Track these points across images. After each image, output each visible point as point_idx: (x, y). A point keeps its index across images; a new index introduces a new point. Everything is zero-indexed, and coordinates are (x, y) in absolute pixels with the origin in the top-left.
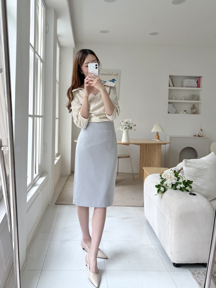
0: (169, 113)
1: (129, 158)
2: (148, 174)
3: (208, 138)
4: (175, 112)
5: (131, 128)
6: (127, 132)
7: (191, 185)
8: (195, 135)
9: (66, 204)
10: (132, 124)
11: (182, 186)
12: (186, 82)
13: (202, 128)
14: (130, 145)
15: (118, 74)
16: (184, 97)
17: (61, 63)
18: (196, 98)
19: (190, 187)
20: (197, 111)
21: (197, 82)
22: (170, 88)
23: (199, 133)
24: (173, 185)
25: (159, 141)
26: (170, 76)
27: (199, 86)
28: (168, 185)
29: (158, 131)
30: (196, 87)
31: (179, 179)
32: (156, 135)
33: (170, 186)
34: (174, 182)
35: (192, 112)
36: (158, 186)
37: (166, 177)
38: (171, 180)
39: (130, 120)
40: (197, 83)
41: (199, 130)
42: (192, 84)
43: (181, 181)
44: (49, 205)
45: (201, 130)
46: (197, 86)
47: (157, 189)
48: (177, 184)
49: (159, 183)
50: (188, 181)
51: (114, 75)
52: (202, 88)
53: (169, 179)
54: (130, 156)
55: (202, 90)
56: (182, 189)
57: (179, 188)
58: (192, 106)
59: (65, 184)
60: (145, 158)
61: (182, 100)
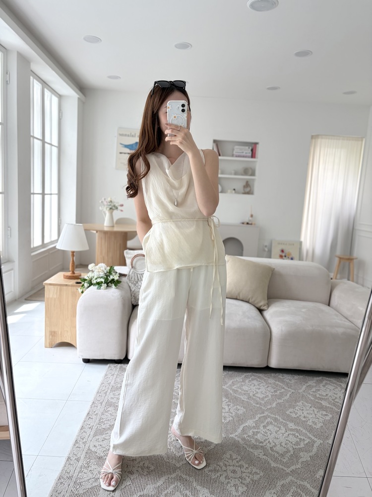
3: (258, 227)
8: (243, 222)
12: (237, 149)
13: (253, 213)
16: (233, 170)
20: (250, 190)
21: (251, 150)
23: (248, 220)
26: (215, 141)
41: (249, 215)
42: (245, 152)
45: (252, 216)
46: (252, 155)
52: (258, 158)
55: (258, 161)
61: (231, 174)
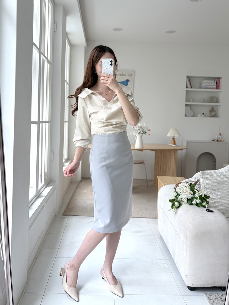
0: (186, 116)
1: (143, 164)
2: (163, 184)
3: (227, 143)
4: (192, 115)
5: (146, 132)
6: (141, 137)
7: (208, 200)
8: (213, 139)
9: (74, 214)
10: (146, 128)
11: (198, 201)
12: (205, 83)
13: (221, 133)
14: (143, 151)
15: (132, 74)
16: (202, 99)
17: (71, 62)
18: (215, 101)
19: (207, 203)
20: (216, 114)
21: (216, 83)
22: (188, 89)
23: (217, 138)
24: (188, 200)
25: (175, 146)
26: (188, 77)
27: (218, 87)
28: (183, 200)
29: (174, 136)
30: (214, 89)
31: (195, 194)
32: (172, 140)
33: (186, 201)
34: (190, 196)
35: (210, 115)
36: (172, 201)
37: (181, 191)
38: (186, 194)
39: (144, 124)
40: (216, 85)
41: (218, 134)
42: (211, 85)
43: (197, 195)
44: (56, 216)
45: (220, 134)
46: (217, 87)
47: (171, 204)
48: (193, 199)
49: (174, 198)
50: (205, 195)
51: (128, 75)
52: (221, 89)
53: (184, 194)
54: (144, 162)
55: (221, 92)
56: (199, 204)
57: (195, 203)
58: (210, 109)
59: (75, 192)
60: (160, 164)
61: (200, 102)
